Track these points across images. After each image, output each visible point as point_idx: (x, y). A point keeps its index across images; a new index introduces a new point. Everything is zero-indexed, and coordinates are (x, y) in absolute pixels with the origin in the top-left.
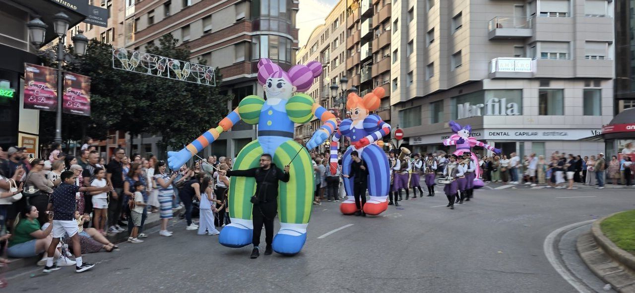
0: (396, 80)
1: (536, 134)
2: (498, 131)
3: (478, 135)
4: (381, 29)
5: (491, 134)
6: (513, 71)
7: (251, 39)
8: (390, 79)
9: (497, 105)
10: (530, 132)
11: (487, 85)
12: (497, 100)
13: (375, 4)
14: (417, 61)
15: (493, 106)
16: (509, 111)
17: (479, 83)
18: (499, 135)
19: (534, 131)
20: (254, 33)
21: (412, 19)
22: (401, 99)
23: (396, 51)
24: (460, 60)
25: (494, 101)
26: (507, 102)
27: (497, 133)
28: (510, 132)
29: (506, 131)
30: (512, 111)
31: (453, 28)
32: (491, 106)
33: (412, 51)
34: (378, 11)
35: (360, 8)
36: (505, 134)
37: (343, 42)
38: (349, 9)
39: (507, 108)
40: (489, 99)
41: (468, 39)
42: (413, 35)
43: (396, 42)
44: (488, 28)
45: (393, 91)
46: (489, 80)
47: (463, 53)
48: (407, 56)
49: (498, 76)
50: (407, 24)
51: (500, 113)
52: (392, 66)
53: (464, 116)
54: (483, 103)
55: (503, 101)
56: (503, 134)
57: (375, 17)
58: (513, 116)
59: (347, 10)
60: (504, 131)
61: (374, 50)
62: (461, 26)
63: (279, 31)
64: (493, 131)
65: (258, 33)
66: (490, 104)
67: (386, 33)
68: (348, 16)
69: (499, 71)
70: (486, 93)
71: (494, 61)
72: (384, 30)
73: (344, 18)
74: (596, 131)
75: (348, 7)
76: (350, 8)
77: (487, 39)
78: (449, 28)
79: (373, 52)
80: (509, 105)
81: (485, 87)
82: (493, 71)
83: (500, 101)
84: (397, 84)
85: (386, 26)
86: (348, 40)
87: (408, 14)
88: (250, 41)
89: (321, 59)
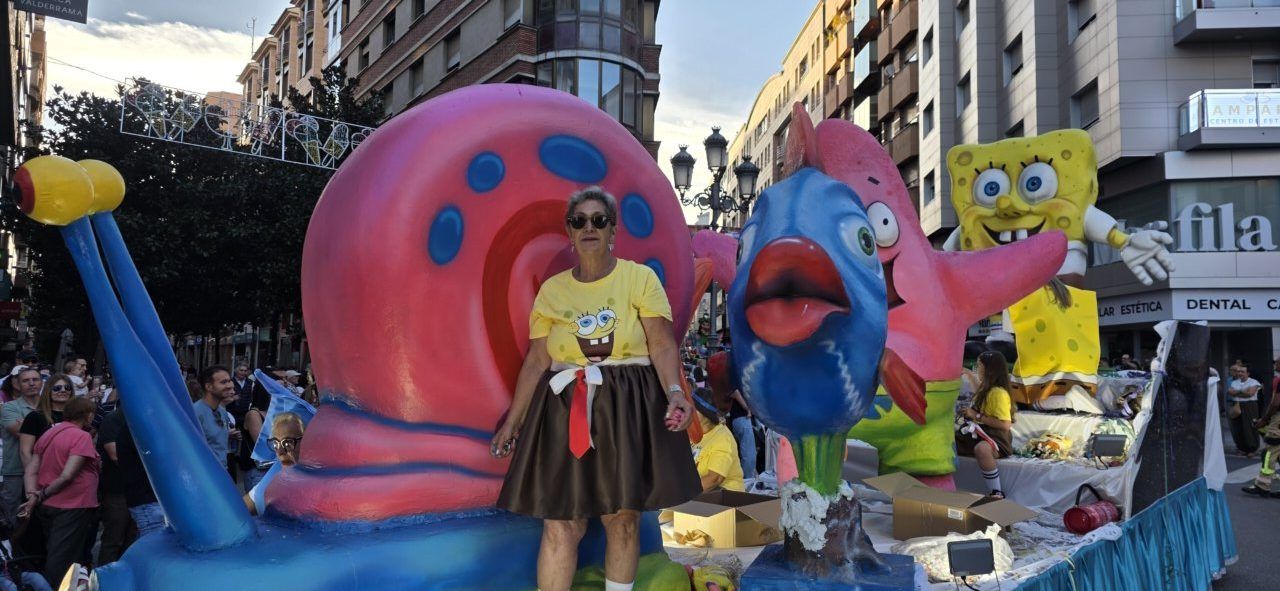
0: (930, 177)
2: (1215, 297)
3: (1153, 307)
4: (896, 61)
5: (1192, 304)
6: (1255, 125)
7: (536, 74)
8: (918, 175)
9: (1208, 224)
11: (1176, 167)
12: (1206, 208)
13: (882, 7)
14: (980, 123)
15: (1197, 227)
16: (1245, 241)
17: (1153, 164)
18: (1218, 307)
20: (542, 57)
21: (966, 21)
22: (942, 223)
23: (929, 109)
24: (1096, 108)
25: (1197, 213)
26: (1239, 214)
27: (1212, 302)
28: (1251, 299)
29: (1240, 297)
30: (1255, 240)
31: (1072, 26)
32: (1190, 225)
33: (967, 102)
34: (891, 22)
35: (851, 24)
36: (1235, 304)
37: (818, 104)
38: (829, 30)
39: (1238, 231)
40: (1184, 206)
41: (1114, 46)
42: (970, 62)
43: (930, 86)
44: (1175, 14)
45: (926, 204)
46: (1179, 153)
47: (1101, 86)
48: (955, 115)
49: (1206, 140)
50: (955, 37)
51: (1218, 243)
52: (923, 144)
53: (1111, 257)
54: (1165, 217)
55: (1227, 211)
56: (1229, 304)
57: (883, 38)
58: (1259, 253)
59: (825, 33)
60: (1231, 297)
61: (882, 113)
62: (1094, 17)
63: (601, 49)
64: (1197, 297)
65: (551, 55)
66: (1186, 221)
67: (907, 69)
68: (827, 44)
69: (1210, 126)
70: (1174, 191)
71: (1194, 100)
72: (904, 62)
73: (818, 52)
75: (827, 25)
76: (831, 28)
77: (1171, 42)
78: (1062, 30)
79: (880, 118)
80: (1246, 223)
81: (1169, 175)
82: (1194, 126)
83: (1216, 213)
84: (933, 188)
85: (909, 56)
86: (828, 98)
87: (957, 13)
88: (533, 76)
89: (775, 149)
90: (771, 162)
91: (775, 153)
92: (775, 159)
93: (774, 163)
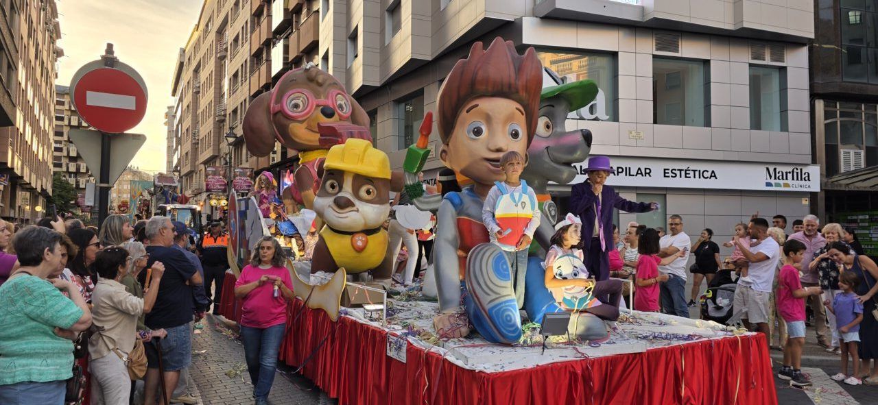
0: (326, 57)
1: (648, 172)
10: (634, 166)
16: (584, 111)
17: (512, 27)
19: (643, 165)
30: (592, 109)
46: (535, 20)
52: (321, 27)
58: (594, 122)
74: (775, 169)
89: (216, 44)
90: (214, 56)
91: (216, 48)
92: (216, 53)
93: (216, 56)
